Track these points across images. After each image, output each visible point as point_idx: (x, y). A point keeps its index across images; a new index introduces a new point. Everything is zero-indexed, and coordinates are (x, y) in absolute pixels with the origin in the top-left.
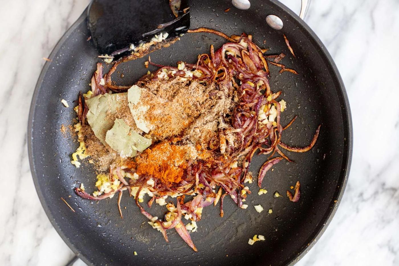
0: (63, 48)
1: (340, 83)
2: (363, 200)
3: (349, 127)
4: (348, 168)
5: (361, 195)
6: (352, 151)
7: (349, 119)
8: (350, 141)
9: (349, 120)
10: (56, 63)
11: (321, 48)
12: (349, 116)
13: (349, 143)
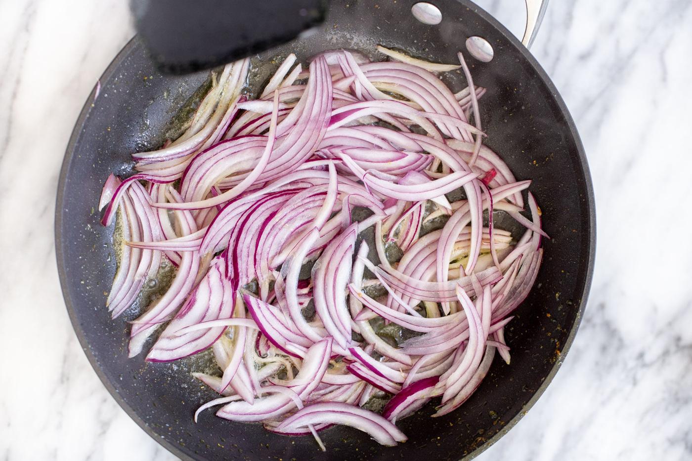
0: (126, 64)
1: (581, 158)
2: (644, 365)
3: (590, 231)
4: (583, 298)
5: (641, 356)
6: (592, 270)
7: (591, 218)
8: (590, 254)
9: (591, 220)
10: (113, 88)
11: (554, 97)
12: (591, 213)
13: (589, 258)
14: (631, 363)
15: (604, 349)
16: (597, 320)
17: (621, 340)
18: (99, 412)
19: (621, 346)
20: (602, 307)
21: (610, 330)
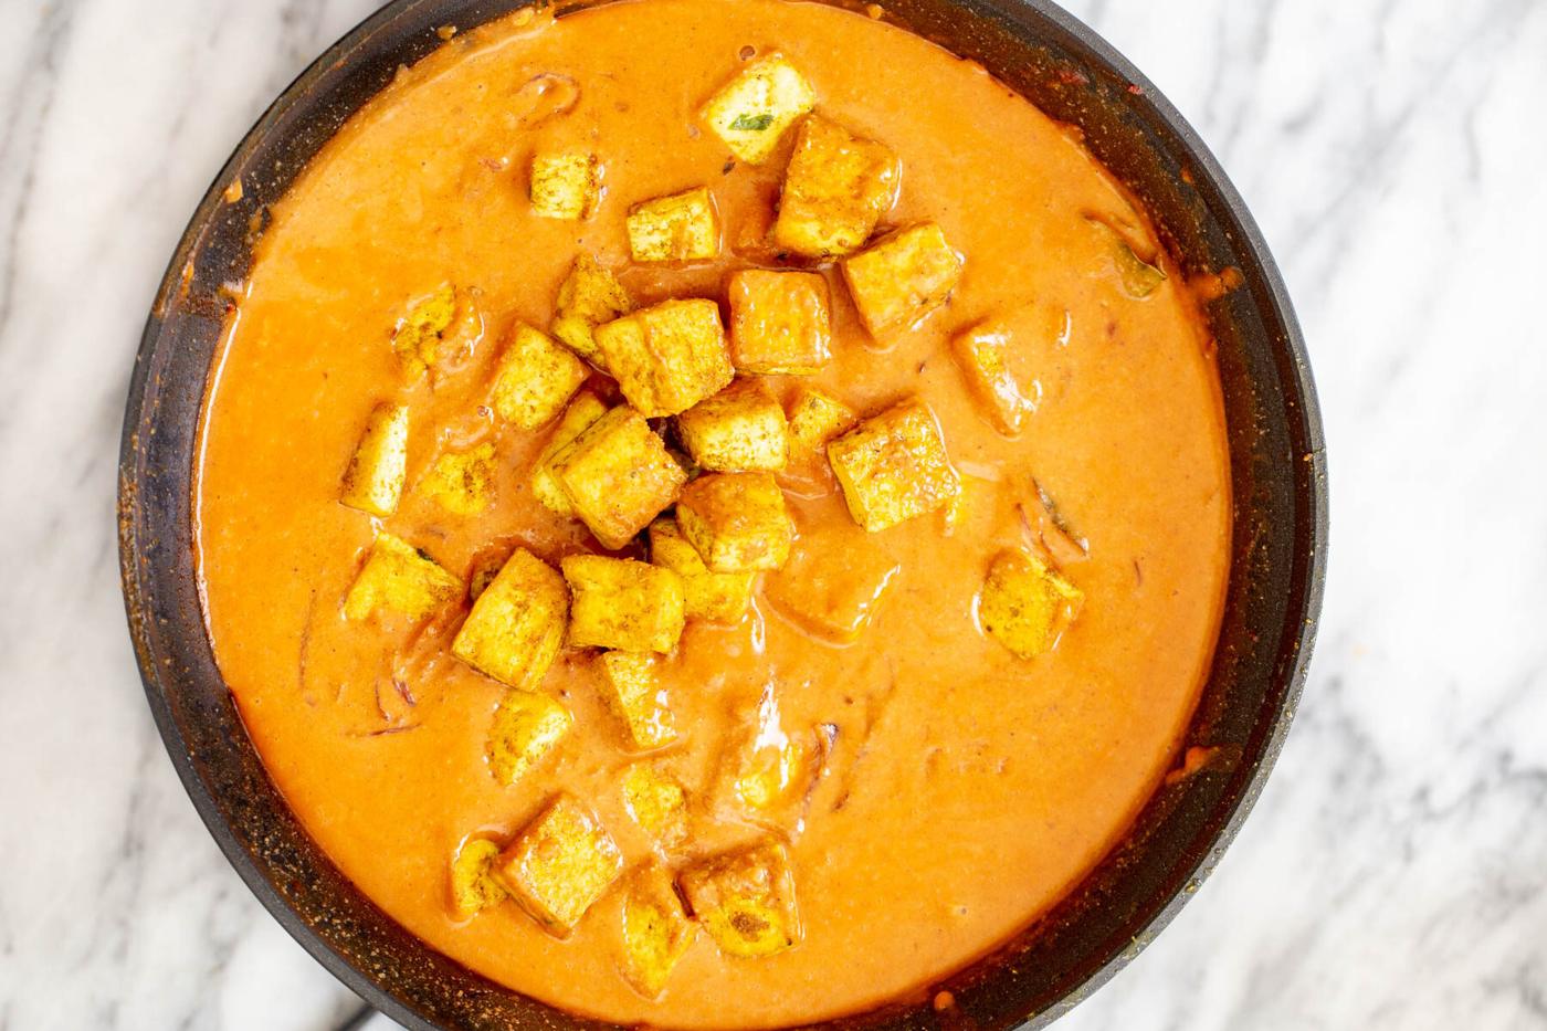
2: (1430, 816)
5: (1422, 794)
14: (1401, 812)
15: (1340, 780)
16: (1325, 714)
17: (1377, 760)
18: (209, 924)
19: (1378, 773)
20: (1335, 685)
21: (1354, 737)
